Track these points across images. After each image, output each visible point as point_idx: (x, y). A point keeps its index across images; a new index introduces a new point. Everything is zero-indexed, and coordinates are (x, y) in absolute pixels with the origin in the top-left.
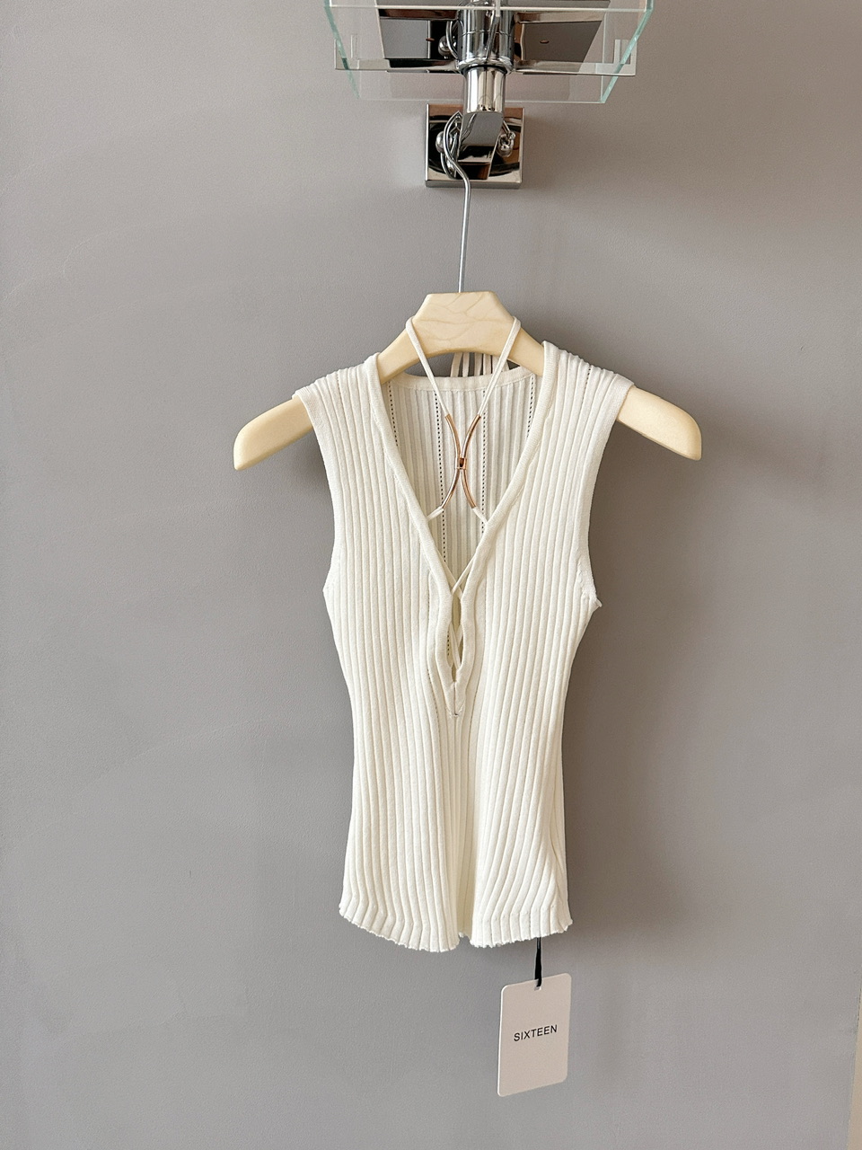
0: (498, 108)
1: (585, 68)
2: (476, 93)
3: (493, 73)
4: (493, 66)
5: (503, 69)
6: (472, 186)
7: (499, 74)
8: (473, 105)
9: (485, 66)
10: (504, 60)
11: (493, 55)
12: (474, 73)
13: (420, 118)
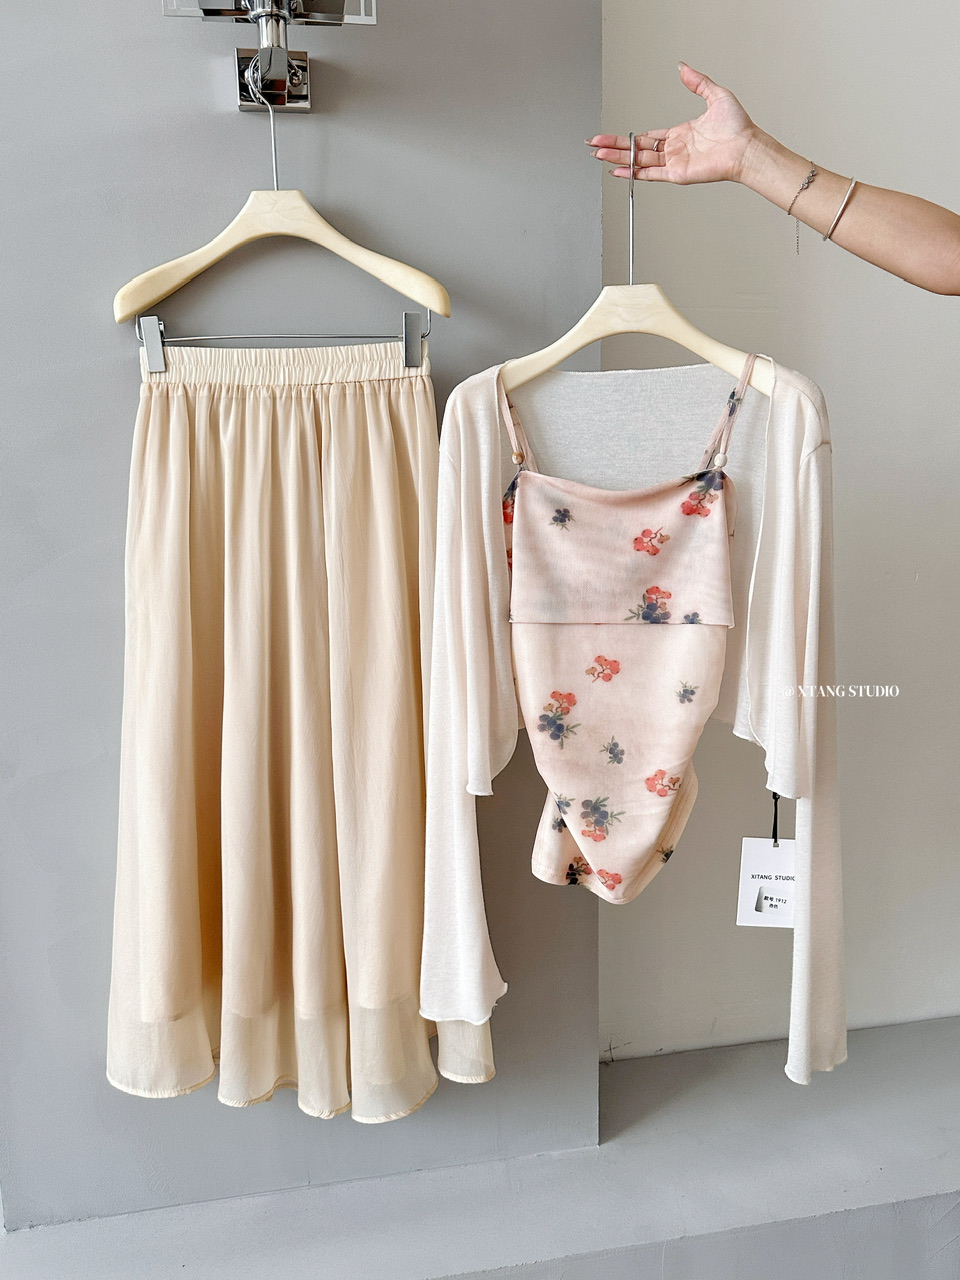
0: (283, 45)
1: (348, 19)
2: (266, 36)
3: (278, 22)
4: (277, 15)
5: (284, 18)
6: (275, 111)
7: (282, 22)
8: (265, 43)
9: (270, 15)
10: (285, 12)
11: (275, 9)
12: (264, 19)
13: (231, 58)
